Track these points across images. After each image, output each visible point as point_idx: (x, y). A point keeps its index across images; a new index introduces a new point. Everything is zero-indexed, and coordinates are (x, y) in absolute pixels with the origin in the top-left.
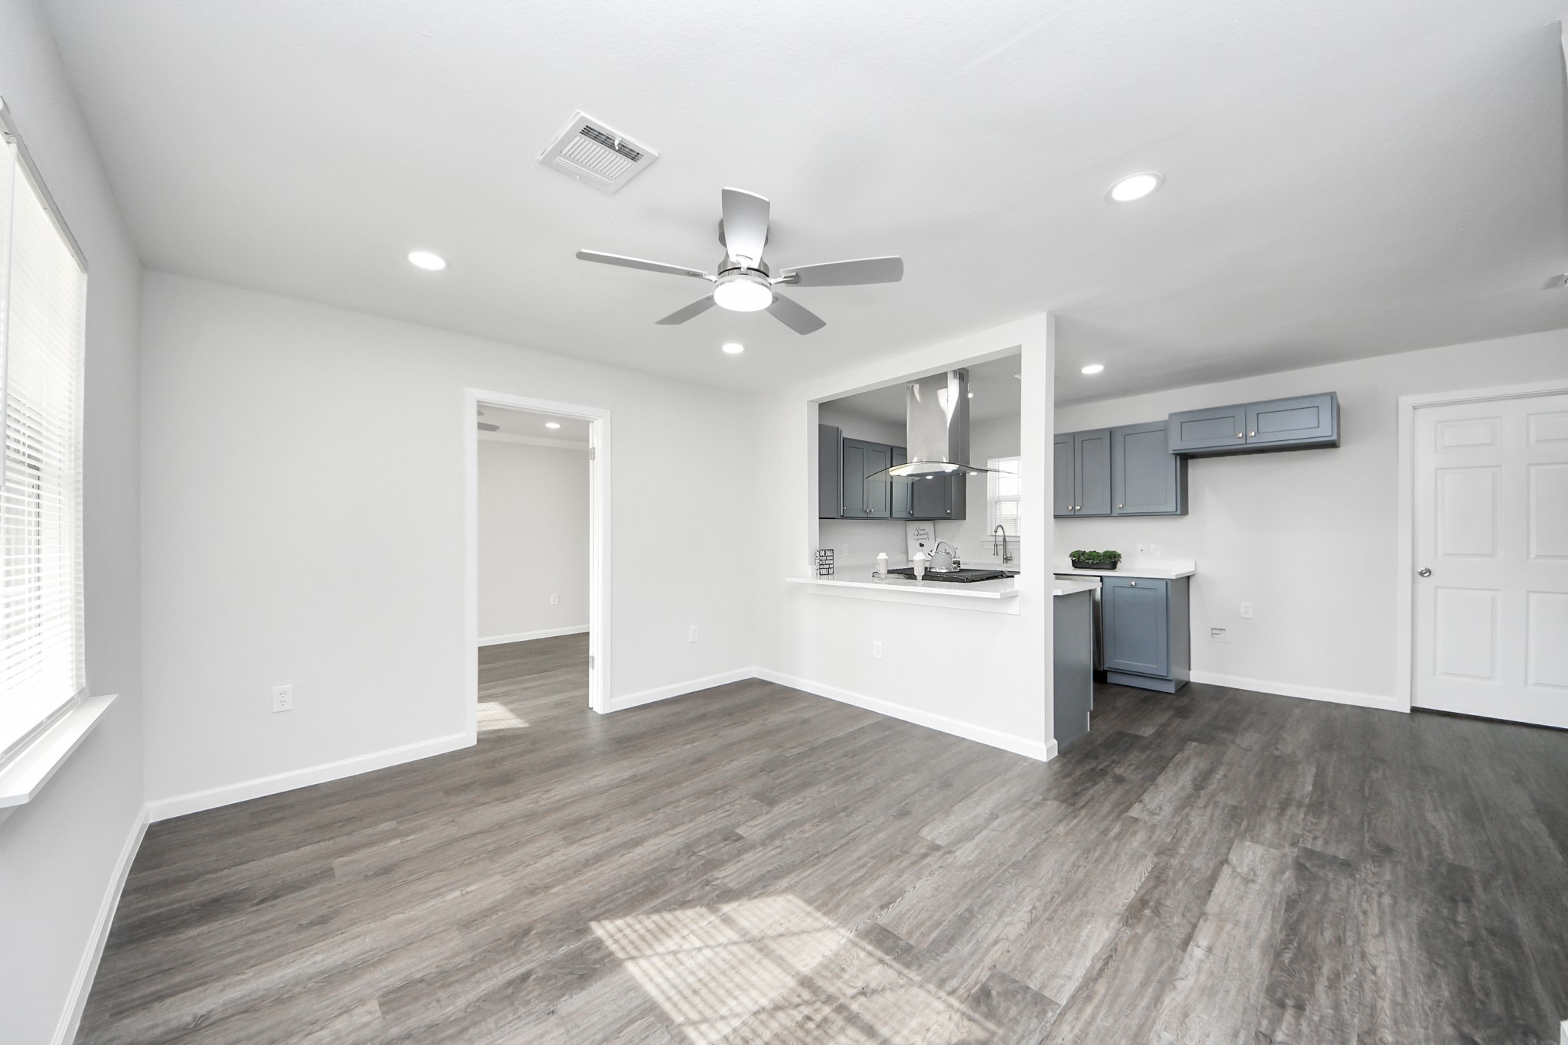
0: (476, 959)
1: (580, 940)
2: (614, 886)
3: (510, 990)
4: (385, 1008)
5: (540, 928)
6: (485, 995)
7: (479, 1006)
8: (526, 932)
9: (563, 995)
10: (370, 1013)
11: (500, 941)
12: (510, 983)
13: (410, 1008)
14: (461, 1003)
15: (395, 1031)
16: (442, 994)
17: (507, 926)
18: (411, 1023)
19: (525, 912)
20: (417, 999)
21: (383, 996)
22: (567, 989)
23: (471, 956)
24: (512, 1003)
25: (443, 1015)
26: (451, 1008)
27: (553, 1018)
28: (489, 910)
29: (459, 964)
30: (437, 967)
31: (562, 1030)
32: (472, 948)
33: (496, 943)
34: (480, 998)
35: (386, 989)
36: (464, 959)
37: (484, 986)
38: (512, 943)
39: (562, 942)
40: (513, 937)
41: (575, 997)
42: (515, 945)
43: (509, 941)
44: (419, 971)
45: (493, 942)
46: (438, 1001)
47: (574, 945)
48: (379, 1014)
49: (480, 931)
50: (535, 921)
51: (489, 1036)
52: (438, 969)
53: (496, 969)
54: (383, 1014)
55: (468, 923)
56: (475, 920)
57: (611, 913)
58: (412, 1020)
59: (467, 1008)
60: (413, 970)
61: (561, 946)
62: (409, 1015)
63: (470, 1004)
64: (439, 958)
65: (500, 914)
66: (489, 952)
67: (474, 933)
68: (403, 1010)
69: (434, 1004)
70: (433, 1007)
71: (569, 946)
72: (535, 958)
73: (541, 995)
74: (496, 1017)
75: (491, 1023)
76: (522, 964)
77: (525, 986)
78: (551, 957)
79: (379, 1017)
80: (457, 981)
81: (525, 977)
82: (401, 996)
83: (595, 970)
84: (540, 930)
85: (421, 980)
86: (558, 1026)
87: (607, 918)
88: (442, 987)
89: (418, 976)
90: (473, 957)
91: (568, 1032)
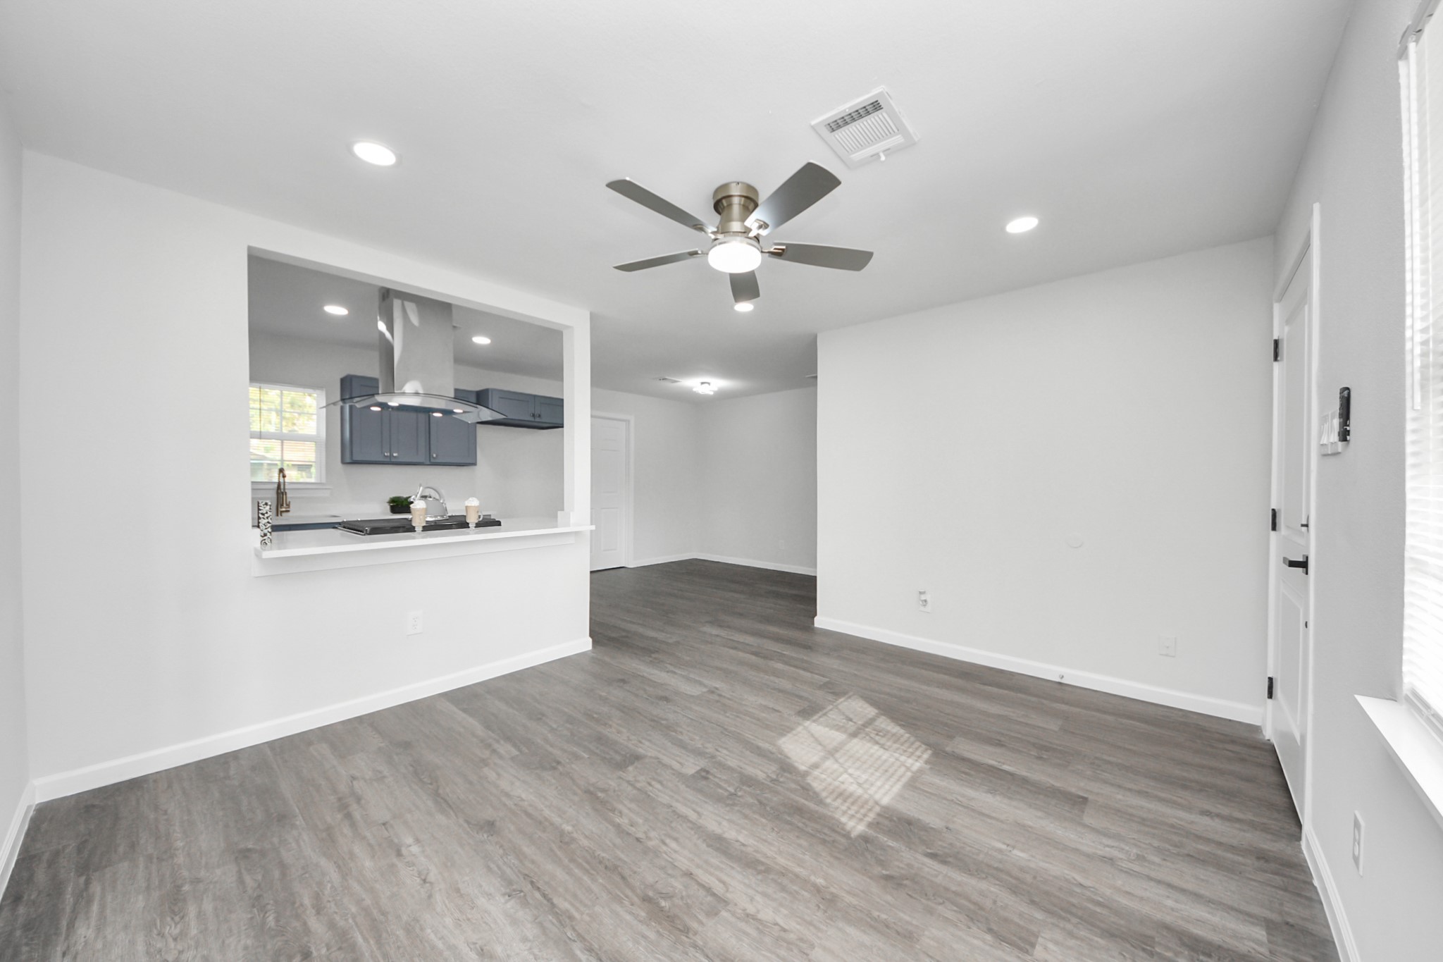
0: (941, 901)
1: (877, 837)
2: (798, 837)
3: (950, 859)
4: (1032, 939)
5: (878, 870)
6: (965, 873)
7: (977, 871)
8: (888, 878)
9: (932, 828)
10: (1046, 948)
11: (910, 893)
12: (944, 862)
13: (1016, 919)
14: (983, 885)
15: (1039, 915)
16: (988, 903)
17: (889, 898)
18: (1024, 908)
19: (863, 892)
20: (1006, 920)
21: (1027, 952)
22: (925, 828)
23: (940, 907)
24: (958, 853)
25: (1001, 891)
26: (992, 889)
27: (951, 826)
28: (874, 928)
29: (955, 911)
30: (970, 928)
31: (955, 819)
32: (930, 912)
33: (914, 895)
34: (971, 875)
35: (1020, 955)
36: (947, 911)
37: (959, 878)
38: (905, 882)
39: (883, 848)
40: (900, 885)
41: (927, 822)
42: (907, 879)
43: (906, 886)
44: (984, 941)
45: (915, 898)
46: (995, 902)
47: (884, 839)
48: (1040, 940)
49: (907, 918)
50: (870, 878)
51: (990, 853)
52: (970, 924)
53: (939, 880)
54: (1037, 937)
55: (905, 937)
56: (898, 933)
57: (837, 828)
58: (1022, 909)
59: (984, 879)
60: (987, 948)
61: (889, 846)
62: (1021, 915)
63: (979, 878)
64: (960, 933)
65: (876, 914)
66: (926, 895)
67: (914, 922)
68: (1022, 923)
69: (999, 904)
70: (1001, 902)
71: (887, 841)
72: (908, 858)
73: (940, 840)
74: (975, 857)
75: (981, 857)
76: (922, 864)
77: (940, 852)
78: (903, 848)
79: (1042, 937)
80: (970, 901)
81: (933, 856)
82: (1015, 935)
83: (899, 819)
84: (880, 869)
85: (990, 931)
86: (953, 822)
87: (843, 829)
88: (981, 908)
89: (988, 937)
90: (941, 904)
91: (954, 816)
